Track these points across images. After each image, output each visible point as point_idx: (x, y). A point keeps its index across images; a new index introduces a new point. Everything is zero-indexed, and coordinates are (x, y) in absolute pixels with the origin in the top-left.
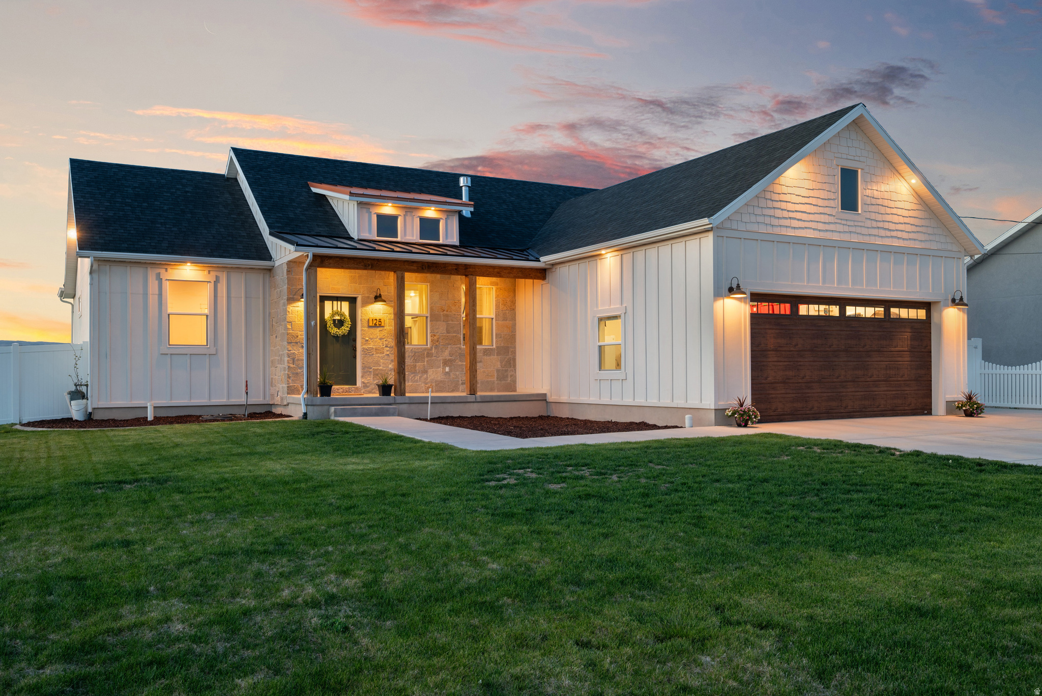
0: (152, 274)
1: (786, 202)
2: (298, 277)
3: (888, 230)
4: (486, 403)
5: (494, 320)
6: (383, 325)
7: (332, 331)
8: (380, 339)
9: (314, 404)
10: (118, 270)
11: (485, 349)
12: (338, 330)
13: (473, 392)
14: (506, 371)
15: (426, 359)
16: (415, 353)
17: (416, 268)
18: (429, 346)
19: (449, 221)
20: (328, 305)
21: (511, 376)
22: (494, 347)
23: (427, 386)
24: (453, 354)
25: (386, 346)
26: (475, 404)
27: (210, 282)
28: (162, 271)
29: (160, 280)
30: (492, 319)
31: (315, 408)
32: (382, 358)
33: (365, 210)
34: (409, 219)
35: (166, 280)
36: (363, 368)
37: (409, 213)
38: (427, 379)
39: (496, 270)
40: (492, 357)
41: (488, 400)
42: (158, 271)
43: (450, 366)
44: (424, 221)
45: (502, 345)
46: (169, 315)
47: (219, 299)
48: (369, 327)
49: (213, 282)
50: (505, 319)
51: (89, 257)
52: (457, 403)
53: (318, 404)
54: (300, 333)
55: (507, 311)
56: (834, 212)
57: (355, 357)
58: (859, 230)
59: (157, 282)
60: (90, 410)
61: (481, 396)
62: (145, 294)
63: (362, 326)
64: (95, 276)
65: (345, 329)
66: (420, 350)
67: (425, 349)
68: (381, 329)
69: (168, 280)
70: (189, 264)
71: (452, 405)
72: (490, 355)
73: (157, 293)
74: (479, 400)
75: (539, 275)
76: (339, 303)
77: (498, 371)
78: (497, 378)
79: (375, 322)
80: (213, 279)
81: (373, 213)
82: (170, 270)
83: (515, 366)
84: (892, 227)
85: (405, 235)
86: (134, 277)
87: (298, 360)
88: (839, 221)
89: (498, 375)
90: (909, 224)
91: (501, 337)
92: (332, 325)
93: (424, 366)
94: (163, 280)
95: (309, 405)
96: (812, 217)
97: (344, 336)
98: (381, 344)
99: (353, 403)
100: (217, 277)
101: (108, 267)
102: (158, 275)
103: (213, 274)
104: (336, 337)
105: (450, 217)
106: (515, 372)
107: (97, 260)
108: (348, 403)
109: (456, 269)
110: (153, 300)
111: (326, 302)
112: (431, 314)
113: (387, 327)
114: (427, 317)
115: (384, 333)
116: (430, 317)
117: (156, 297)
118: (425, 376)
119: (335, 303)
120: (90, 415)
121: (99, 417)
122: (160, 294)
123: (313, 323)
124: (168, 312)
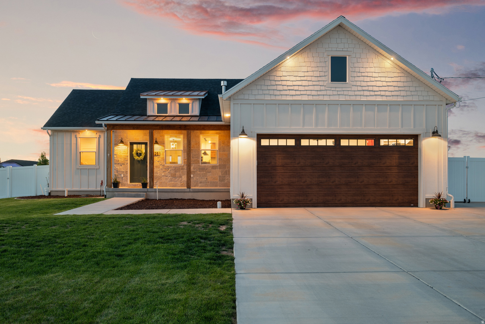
0: (73, 135)
1: (286, 81)
2: (119, 134)
3: (372, 91)
5: (218, 151)
6: (159, 155)
7: (136, 158)
8: (158, 161)
9: (109, 191)
10: (60, 134)
11: (213, 166)
12: (139, 158)
14: (224, 177)
15: (181, 171)
16: (176, 168)
17: (159, 128)
18: (183, 165)
19: (194, 104)
20: (135, 146)
21: (227, 179)
22: (218, 165)
23: (181, 184)
24: (195, 169)
25: (161, 165)
26: (190, 193)
27: (97, 138)
28: (77, 134)
29: (76, 138)
30: (217, 151)
31: (110, 193)
32: (159, 170)
33: (151, 102)
34: (173, 104)
35: (79, 138)
37: (173, 102)
38: (181, 180)
39: (202, 127)
40: (216, 170)
42: (75, 134)
43: (193, 174)
44: (181, 105)
45: (222, 164)
46: (80, 152)
47: (101, 145)
49: (98, 138)
50: (224, 151)
51: (46, 130)
52: (180, 192)
53: (111, 191)
54: (120, 159)
55: (225, 147)
56: (325, 83)
57: (147, 170)
58: (346, 93)
60: (49, 192)
62: (71, 144)
64: (52, 137)
65: (142, 157)
66: (178, 167)
67: (181, 166)
68: (158, 157)
69: (80, 138)
70: (86, 130)
71: (177, 193)
72: (215, 169)
73: (75, 143)
74: (191, 191)
76: (140, 145)
77: (220, 177)
78: (219, 180)
79: (155, 154)
80: (98, 136)
81: (155, 103)
82: (80, 134)
83: (229, 174)
84: (375, 89)
85: (171, 112)
86: (66, 137)
87: (119, 171)
88: (330, 89)
89: (220, 179)
90: (392, 86)
91: (221, 160)
92: (136, 155)
93: (180, 174)
94: (78, 138)
95: (107, 192)
96: (307, 88)
97: (141, 160)
98: (158, 164)
99: (127, 191)
100: (100, 136)
101: (56, 133)
102: (76, 136)
103: (98, 134)
104: (139, 161)
105: (195, 102)
106: (230, 177)
107: (53, 131)
108: (125, 191)
109: (180, 127)
110: (73, 146)
112: (184, 149)
113: (161, 156)
114: (182, 151)
115: (160, 159)
116: (183, 151)
117: (75, 145)
118: (181, 179)
119: (138, 145)
120: (50, 193)
121: (52, 194)
122: (77, 144)
123: (109, 155)
124: (80, 151)
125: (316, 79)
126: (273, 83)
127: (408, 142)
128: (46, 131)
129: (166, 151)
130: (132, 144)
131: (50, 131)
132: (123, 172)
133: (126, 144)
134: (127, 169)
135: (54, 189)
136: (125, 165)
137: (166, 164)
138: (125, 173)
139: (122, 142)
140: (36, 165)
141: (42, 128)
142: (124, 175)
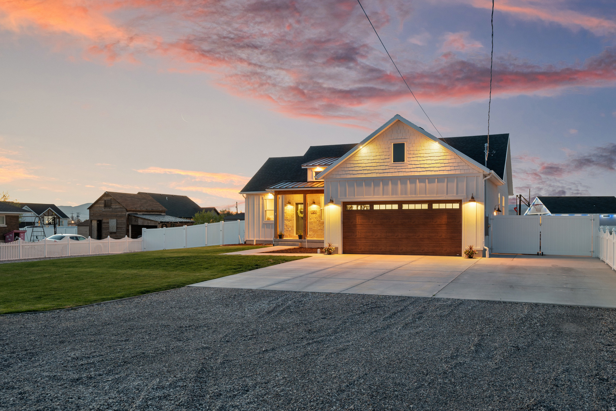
3: (424, 168)
6: (316, 213)
7: (300, 216)
8: (315, 218)
10: (252, 197)
12: (302, 215)
17: (310, 193)
25: (318, 221)
28: (264, 196)
29: (263, 199)
32: (316, 225)
33: (312, 171)
36: (309, 229)
42: (262, 197)
46: (265, 211)
48: (312, 214)
53: (277, 241)
54: (288, 216)
56: (388, 164)
58: (403, 170)
60: (245, 241)
62: (259, 204)
63: (309, 214)
64: (247, 200)
68: (316, 214)
69: (265, 200)
70: (269, 193)
79: (313, 212)
81: (314, 172)
82: (266, 196)
84: (426, 166)
86: (256, 198)
87: (288, 226)
88: (392, 168)
90: (439, 163)
92: (300, 213)
95: (274, 241)
96: (375, 168)
97: (303, 217)
98: (316, 220)
101: (250, 197)
104: (301, 218)
107: (247, 195)
110: (261, 206)
113: (318, 214)
115: (317, 216)
119: (300, 205)
120: (245, 242)
121: (247, 243)
122: (263, 204)
123: (276, 214)
124: (265, 209)
125: (382, 161)
126: (352, 165)
127: (456, 206)
128: (242, 195)
129: (321, 209)
130: (297, 204)
131: (245, 195)
132: (291, 226)
133: (293, 205)
134: (293, 224)
135: (247, 239)
136: (292, 221)
137: (321, 220)
138: (292, 228)
139: (289, 203)
140: (239, 220)
141: (239, 193)
142: (291, 228)
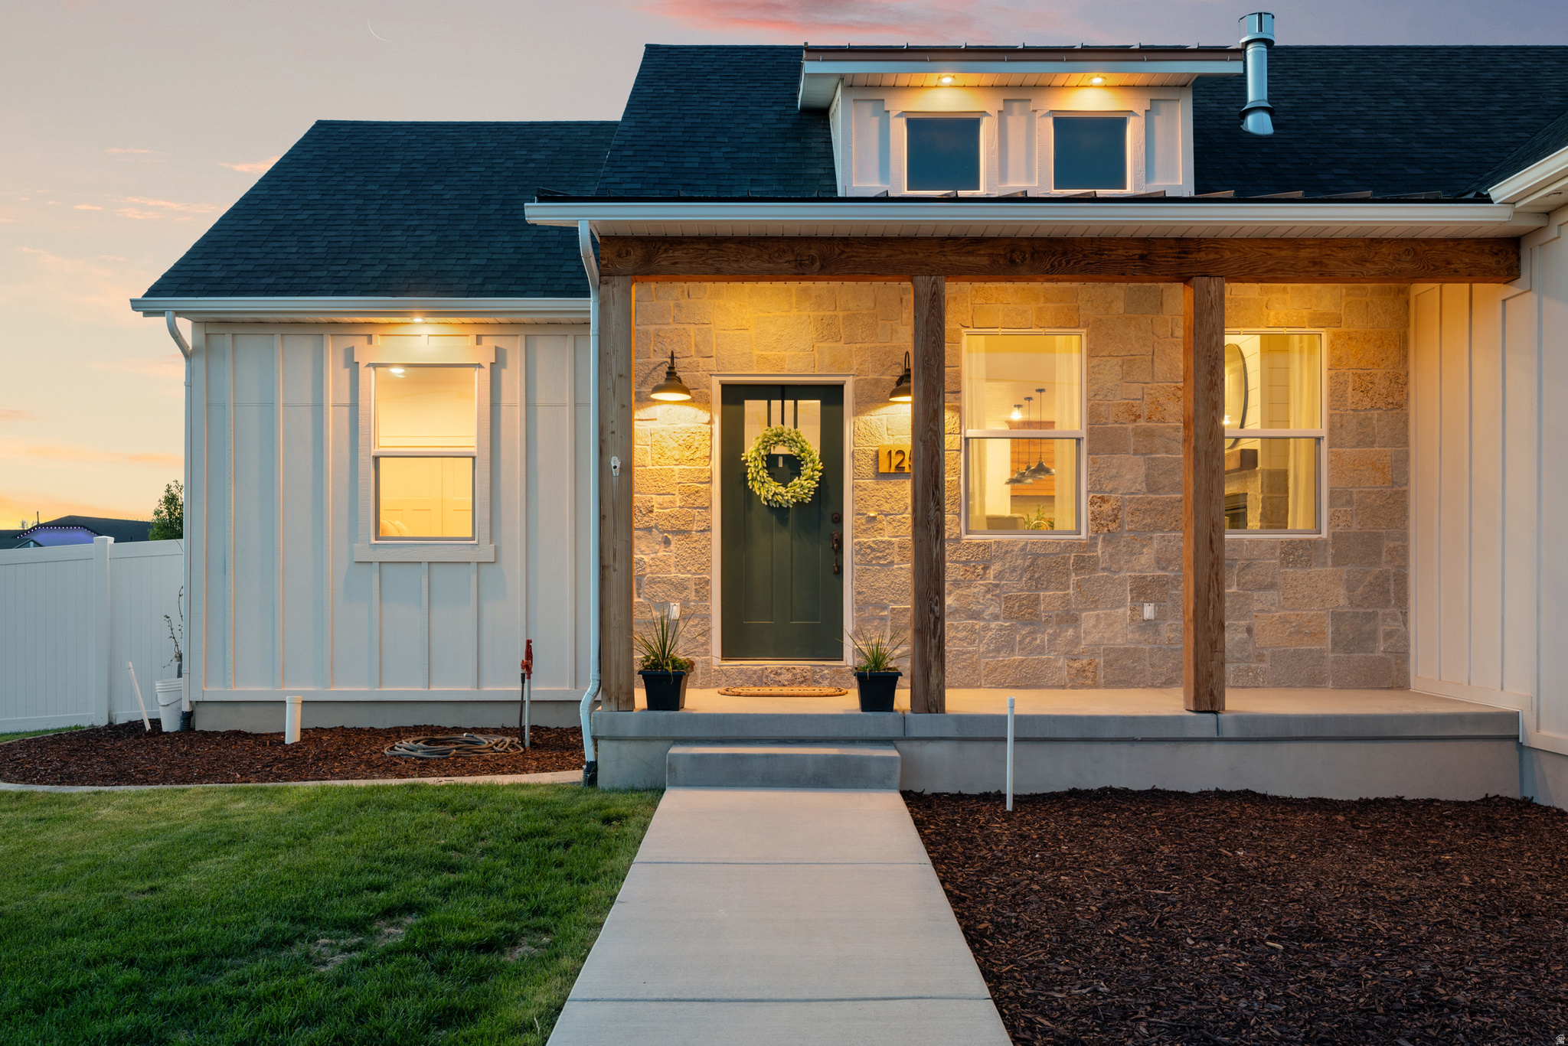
0: (333, 350)
2: (652, 328)
4: (1261, 746)
5: (1324, 445)
7: (763, 493)
9: (619, 733)
10: (252, 345)
11: (1291, 542)
12: (782, 490)
13: (1207, 700)
14: (1370, 617)
15: (1073, 578)
16: (1036, 557)
17: (985, 261)
18: (1083, 535)
19: (1159, 122)
20: (754, 408)
21: (1389, 635)
22: (1324, 535)
23: (1076, 665)
24: (1169, 562)
26: (1218, 749)
27: (479, 366)
28: (359, 343)
29: (353, 366)
30: (1318, 439)
31: (625, 747)
33: (867, 109)
34: (1016, 123)
35: (369, 365)
36: (860, 607)
37: (1016, 106)
38: (1075, 641)
39: (1304, 253)
40: (1315, 570)
41: (1270, 733)
42: (349, 342)
43: (1158, 602)
44: (1067, 127)
45: (1355, 528)
46: (376, 459)
47: (504, 411)
48: (880, 476)
49: (487, 367)
50: (1365, 439)
51: (161, 313)
52: (1144, 740)
53: (631, 734)
54: (660, 499)
55: (1376, 413)
57: (839, 571)
59: (346, 373)
60: (186, 708)
61: (1241, 720)
62: (318, 406)
63: (857, 475)
64: (199, 362)
65: (803, 486)
66: (1051, 550)
67: (1070, 545)
69: (375, 366)
70: (418, 320)
71: (1124, 748)
72: (1308, 564)
73: (347, 401)
74: (1230, 732)
75: (1489, 261)
76: (789, 403)
77: (1337, 617)
78: (1335, 643)
79: (896, 461)
80: (484, 355)
81: (892, 114)
82: (378, 340)
83: (1402, 601)
85: (1003, 176)
86: (289, 362)
87: (653, 581)
89: (1337, 631)
91: (1349, 503)
92: (764, 473)
93: (1066, 600)
94: (361, 367)
95: (603, 738)
97: (799, 504)
100: (498, 351)
101: (228, 338)
102: (350, 353)
103: (489, 343)
104: (779, 512)
105: (1163, 106)
106: (1405, 623)
107: (207, 323)
109: (1142, 257)
110: (335, 421)
111: (746, 401)
112: (1091, 432)
114: (1078, 440)
116: (1089, 441)
117: (346, 410)
118: (1071, 632)
119: (776, 404)
120: (188, 718)
121: (202, 724)
122: (354, 405)
123: (615, 461)
124: (374, 451)
128: (161, 322)
129: (967, 439)
130: (735, 395)
131: (185, 326)
132: (680, 586)
133: (700, 400)
134: (706, 566)
135: (215, 692)
136: (695, 536)
137: (967, 533)
138: (693, 596)
139: (673, 380)
140: (111, 540)
141: (136, 305)
142: (685, 604)
